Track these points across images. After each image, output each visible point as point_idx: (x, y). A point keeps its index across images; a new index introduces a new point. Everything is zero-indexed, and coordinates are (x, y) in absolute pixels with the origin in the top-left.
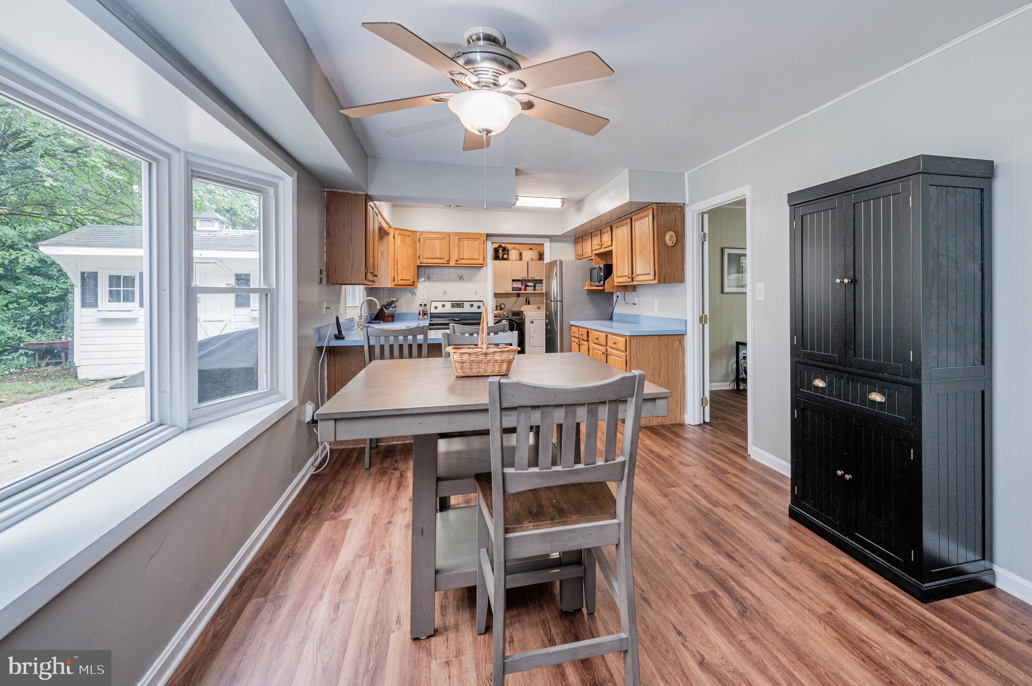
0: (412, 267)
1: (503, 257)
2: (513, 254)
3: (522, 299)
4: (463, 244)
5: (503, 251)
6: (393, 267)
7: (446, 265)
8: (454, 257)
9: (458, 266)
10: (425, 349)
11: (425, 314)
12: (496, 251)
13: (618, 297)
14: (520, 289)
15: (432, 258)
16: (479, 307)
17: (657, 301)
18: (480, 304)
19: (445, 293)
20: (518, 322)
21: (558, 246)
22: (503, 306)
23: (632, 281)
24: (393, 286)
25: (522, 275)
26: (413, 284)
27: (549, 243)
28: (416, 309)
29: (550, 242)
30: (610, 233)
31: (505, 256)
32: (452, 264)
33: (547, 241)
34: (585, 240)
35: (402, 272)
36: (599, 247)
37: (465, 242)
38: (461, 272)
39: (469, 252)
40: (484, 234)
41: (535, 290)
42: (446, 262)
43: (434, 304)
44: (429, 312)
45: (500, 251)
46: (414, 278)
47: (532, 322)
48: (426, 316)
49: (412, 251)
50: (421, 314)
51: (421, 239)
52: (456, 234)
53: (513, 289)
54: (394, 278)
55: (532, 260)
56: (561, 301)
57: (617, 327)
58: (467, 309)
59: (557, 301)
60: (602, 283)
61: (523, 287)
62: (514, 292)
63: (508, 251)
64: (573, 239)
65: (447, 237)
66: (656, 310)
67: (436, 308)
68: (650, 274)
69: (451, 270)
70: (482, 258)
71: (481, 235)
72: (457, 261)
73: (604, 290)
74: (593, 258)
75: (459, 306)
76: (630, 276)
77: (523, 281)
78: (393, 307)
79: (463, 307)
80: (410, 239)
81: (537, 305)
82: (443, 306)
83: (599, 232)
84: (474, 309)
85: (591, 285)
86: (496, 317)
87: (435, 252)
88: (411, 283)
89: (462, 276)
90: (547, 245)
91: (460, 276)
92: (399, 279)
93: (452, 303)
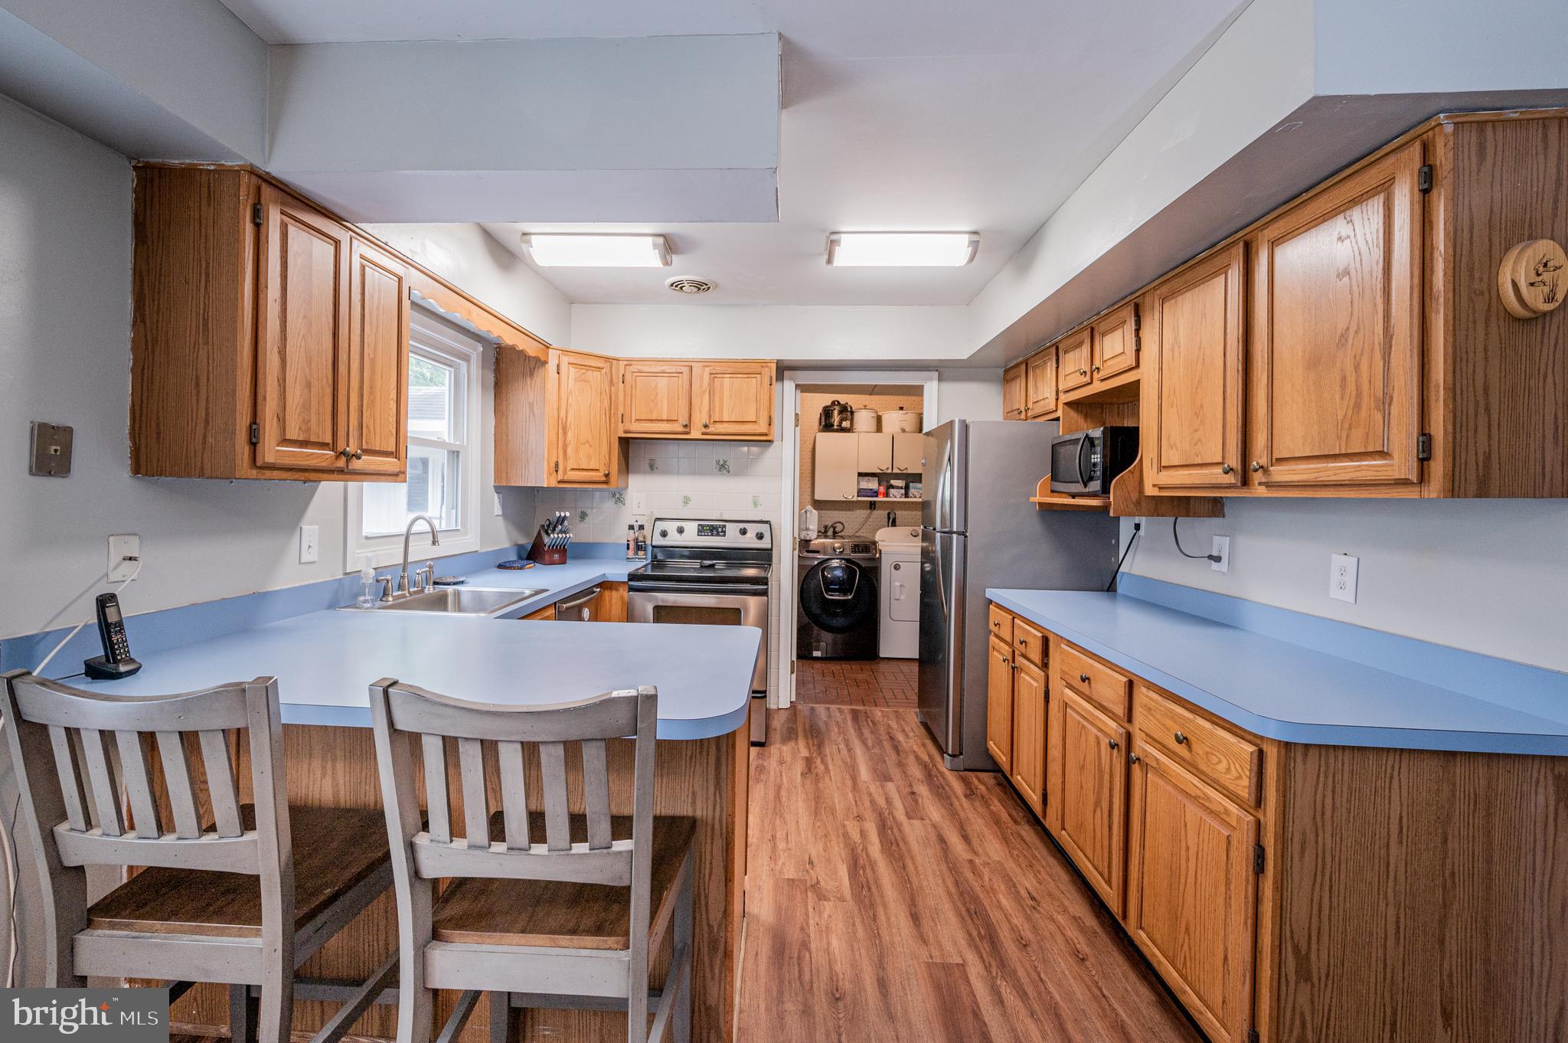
0: (606, 442)
1: (840, 425)
2: (863, 420)
3: (880, 514)
4: (722, 385)
5: (840, 412)
6: (554, 438)
7: (682, 439)
8: (700, 417)
9: (712, 439)
11: (638, 548)
12: (827, 412)
13: (1139, 527)
14: (876, 494)
15: (651, 421)
16: (760, 536)
17: (1338, 560)
18: (764, 528)
19: (686, 501)
20: (863, 564)
21: (958, 388)
22: (839, 527)
23: (1245, 482)
24: (554, 484)
25: (880, 462)
26: (607, 481)
27: (934, 383)
29: (940, 380)
30: (1131, 326)
31: (845, 424)
34: (1035, 368)
35: (577, 450)
36: (1087, 379)
37: (727, 381)
38: (724, 452)
40: (770, 362)
41: (906, 495)
42: (682, 429)
43: (661, 526)
44: (648, 542)
45: (836, 413)
46: (605, 465)
47: (897, 567)
48: (641, 554)
49: (606, 404)
50: (632, 545)
51: (628, 377)
52: (706, 363)
53: (861, 492)
54: (557, 464)
55: (904, 431)
56: (963, 534)
58: (731, 539)
59: (951, 532)
60: (1095, 486)
61: (882, 489)
62: (860, 499)
63: (852, 413)
64: (1001, 372)
65: (685, 370)
66: (1335, 593)
67: (664, 534)
68: (1381, 456)
69: (696, 449)
71: (760, 364)
72: (706, 426)
73: (1105, 508)
74: (1059, 413)
75: (715, 532)
76: (1234, 461)
77: (882, 477)
78: (561, 532)
79: (725, 535)
80: (597, 374)
81: (911, 528)
82: (681, 531)
83: (1087, 334)
84: (749, 541)
85: (1052, 491)
86: (818, 552)
87: (657, 404)
88: (600, 476)
89: (725, 462)
90: (932, 388)
91: (722, 462)
92: (569, 468)
93: (700, 525)
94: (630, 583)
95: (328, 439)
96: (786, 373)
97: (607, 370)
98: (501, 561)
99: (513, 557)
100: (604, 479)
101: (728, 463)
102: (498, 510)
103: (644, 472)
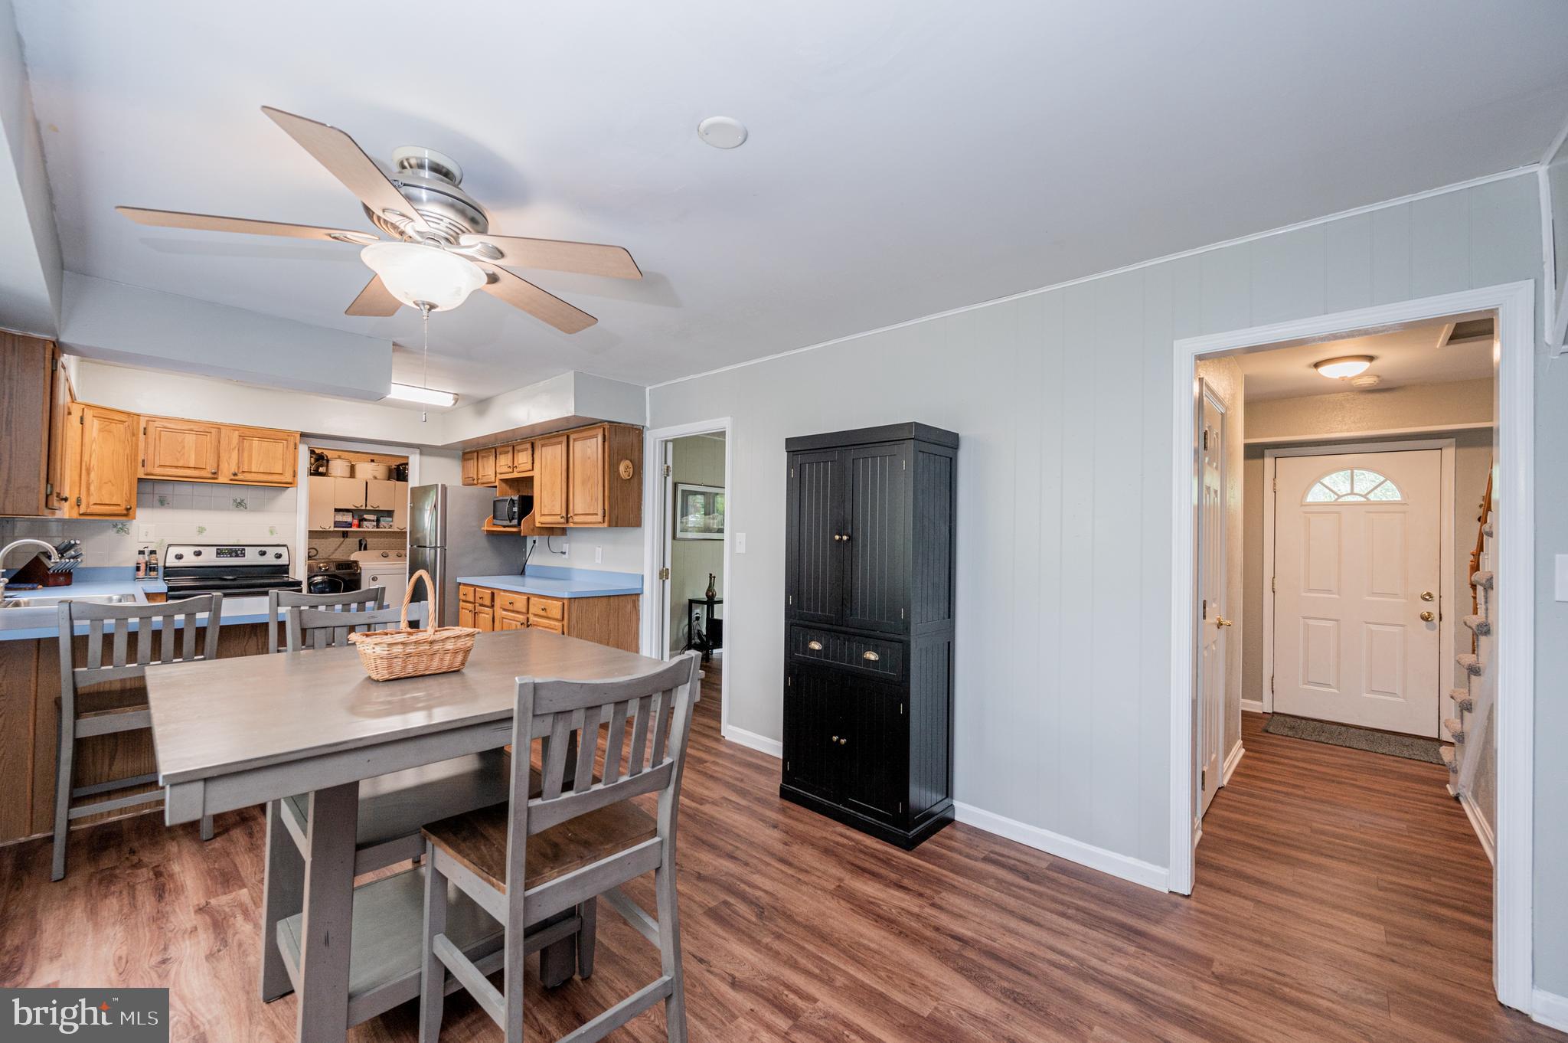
0: (126, 482)
1: (317, 470)
2: (338, 467)
3: (353, 541)
4: (251, 446)
5: (317, 460)
7: (208, 481)
8: (228, 469)
9: (235, 482)
10: (212, 637)
11: (152, 569)
13: (534, 542)
14: (350, 525)
15: (177, 467)
16: (278, 556)
17: (597, 548)
18: (282, 550)
19: (201, 530)
20: (347, 578)
23: (567, 522)
24: (77, 516)
25: (356, 501)
26: (128, 513)
27: (417, 457)
28: (128, 556)
29: (421, 454)
30: (530, 452)
31: (321, 470)
33: (415, 453)
34: (483, 457)
35: (100, 488)
36: (511, 470)
37: (256, 443)
38: (239, 494)
39: (261, 460)
40: (295, 432)
41: (378, 527)
42: (210, 475)
43: (174, 551)
44: (161, 564)
46: (129, 501)
47: (375, 580)
48: (153, 574)
49: (128, 451)
50: (143, 567)
51: (151, 430)
52: (235, 428)
53: (337, 524)
54: (79, 500)
55: (375, 478)
56: (443, 547)
57: (530, 585)
58: (251, 558)
59: (436, 547)
60: (515, 522)
61: (356, 522)
62: (336, 529)
63: (328, 461)
64: (461, 453)
65: (213, 431)
66: (597, 561)
67: (179, 557)
68: (596, 514)
69: (216, 491)
70: (291, 473)
71: (289, 433)
72: (235, 475)
73: (520, 532)
74: (497, 484)
75: (234, 554)
76: (564, 514)
77: (359, 514)
78: (71, 557)
79: (244, 556)
80: (121, 427)
81: (382, 551)
82: (198, 554)
83: (510, 449)
84: (269, 560)
85: (494, 525)
87: (184, 454)
88: (121, 510)
89: (243, 501)
90: (415, 459)
91: (239, 501)
92: (90, 503)
93: (217, 549)
97: (130, 423)
100: (125, 512)
101: (245, 502)
103: (153, 507)
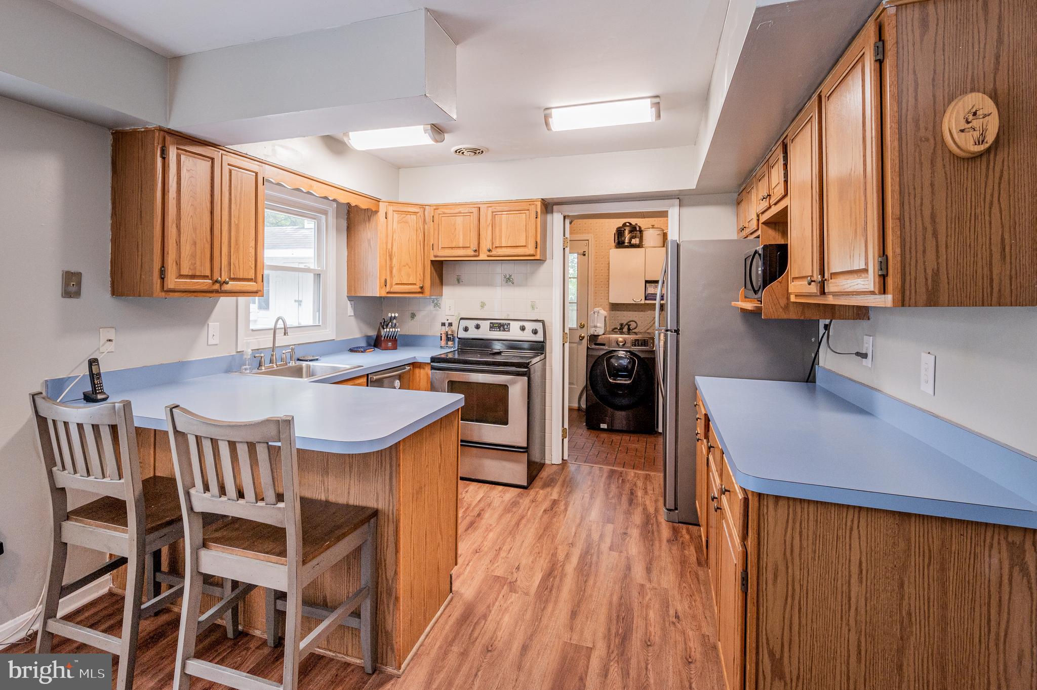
0: (421, 264)
1: (631, 242)
2: (651, 237)
4: (501, 220)
5: (631, 232)
6: (384, 263)
7: (476, 260)
8: (486, 244)
9: (492, 259)
11: (449, 339)
12: (620, 232)
13: (826, 328)
15: (453, 248)
16: (535, 332)
17: (925, 356)
18: (539, 326)
19: (483, 305)
20: (641, 355)
21: (694, 213)
22: (633, 325)
24: (384, 294)
26: (423, 291)
27: (676, 209)
29: (680, 206)
31: (635, 241)
32: (483, 256)
33: (673, 205)
34: (748, 194)
35: (400, 270)
37: (505, 217)
38: (508, 269)
39: (507, 234)
40: (536, 200)
42: (473, 253)
43: (464, 323)
44: (455, 335)
45: (627, 232)
46: (422, 281)
48: (450, 343)
49: (421, 238)
50: (444, 337)
51: (436, 217)
52: (490, 204)
53: (646, 296)
54: (386, 281)
56: (677, 331)
58: (514, 333)
59: (667, 330)
60: (760, 292)
62: (647, 302)
63: (641, 232)
64: (735, 195)
65: (475, 211)
66: (923, 386)
67: (466, 329)
69: (487, 268)
70: (533, 245)
71: (531, 202)
72: (489, 251)
74: (760, 232)
75: (502, 328)
76: (817, 276)
78: (392, 327)
79: (510, 331)
80: (414, 217)
82: (478, 327)
84: (528, 335)
85: (746, 297)
86: (604, 345)
87: (456, 236)
88: (416, 288)
89: (510, 276)
90: (674, 212)
91: (508, 277)
92: (394, 283)
93: (491, 323)
94: (432, 364)
95: (208, 273)
96: (555, 207)
97: (421, 213)
98: (352, 346)
99: (363, 344)
100: (420, 290)
101: (512, 277)
102: (350, 311)
103: (453, 285)
